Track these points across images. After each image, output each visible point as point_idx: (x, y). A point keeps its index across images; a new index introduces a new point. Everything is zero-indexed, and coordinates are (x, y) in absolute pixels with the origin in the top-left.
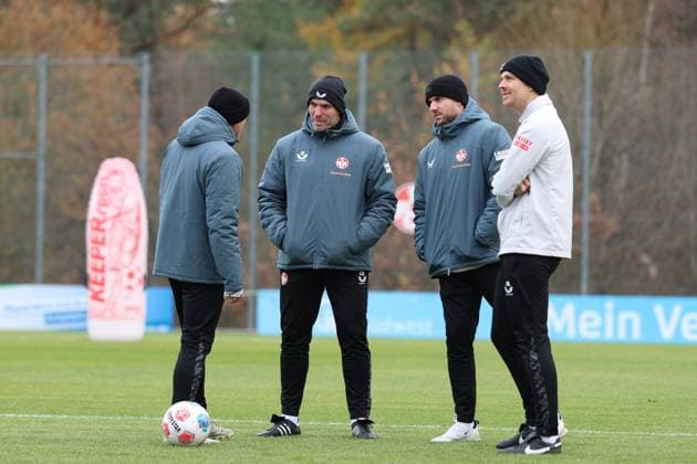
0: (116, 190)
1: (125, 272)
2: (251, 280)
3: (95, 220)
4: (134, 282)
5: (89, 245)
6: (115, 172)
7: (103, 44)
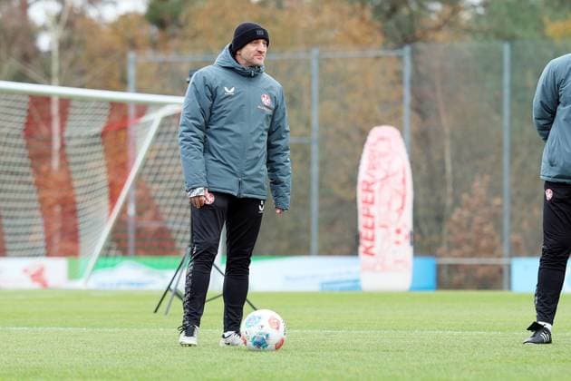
0: (384, 155)
1: (392, 230)
2: (506, 250)
3: (364, 182)
4: (401, 238)
5: (360, 205)
6: (382, 139)
7: (369, 39)
